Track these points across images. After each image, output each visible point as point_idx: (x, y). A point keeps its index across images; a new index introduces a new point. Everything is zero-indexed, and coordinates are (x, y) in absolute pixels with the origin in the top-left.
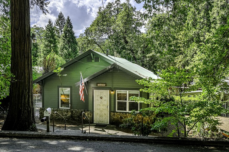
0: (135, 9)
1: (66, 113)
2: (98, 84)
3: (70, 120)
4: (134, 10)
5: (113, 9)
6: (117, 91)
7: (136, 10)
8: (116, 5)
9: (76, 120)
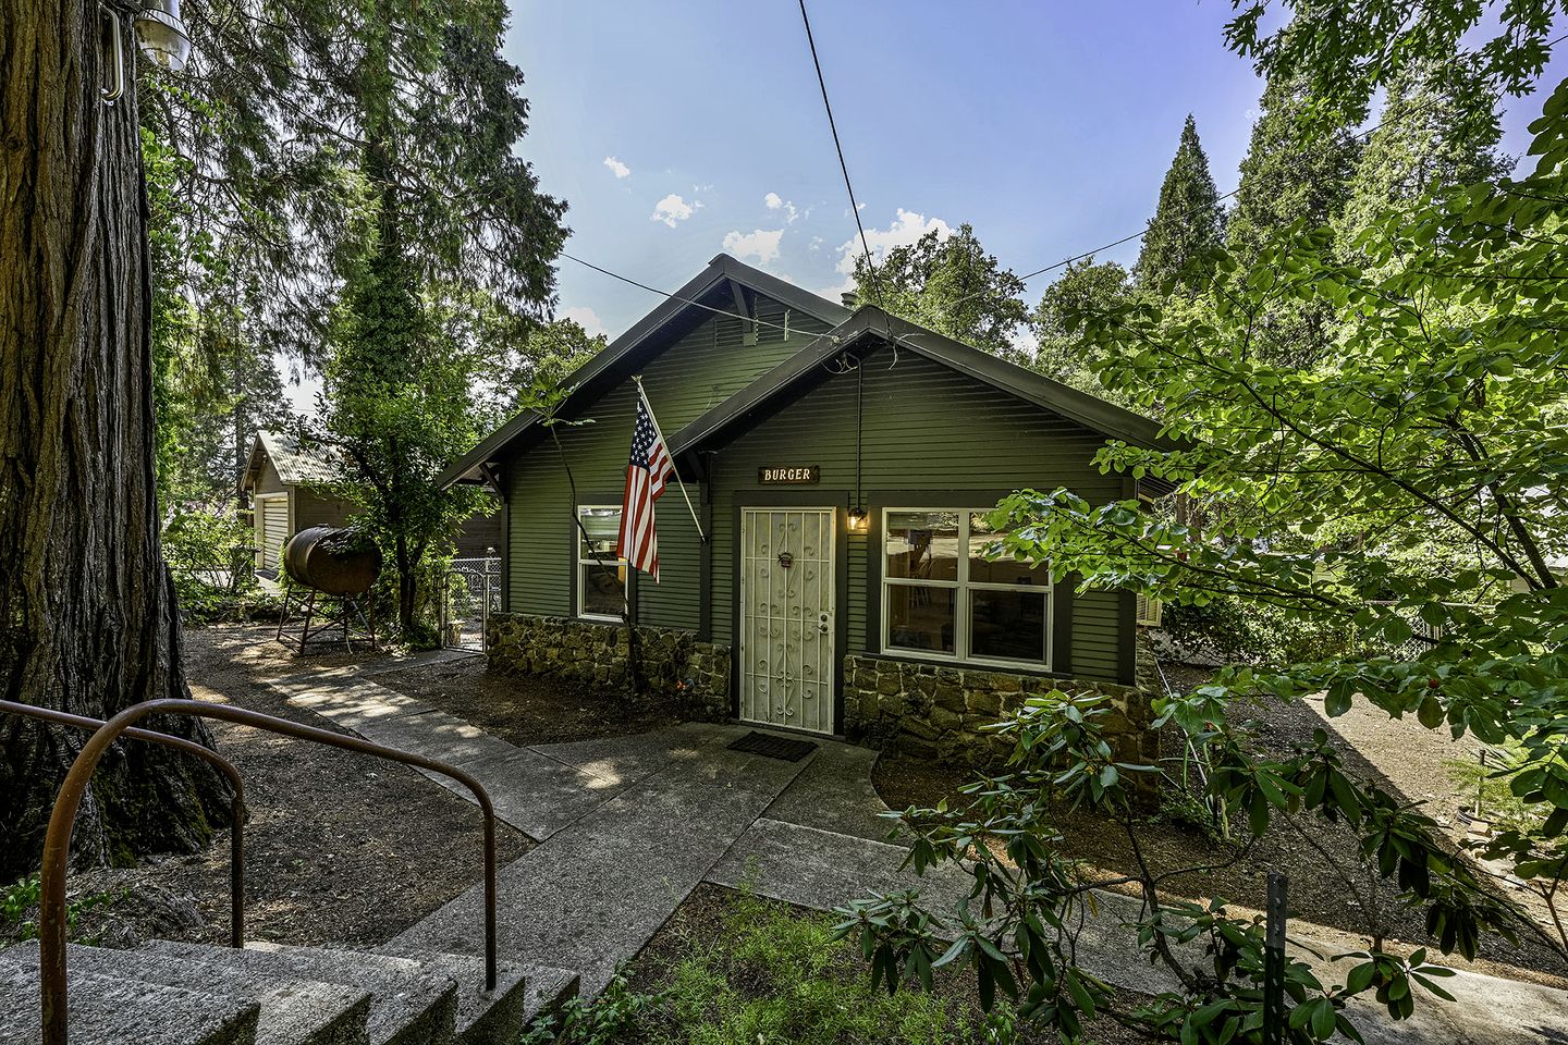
0: (993, 263)
1: (604, 645)
2: (768, 473)
3: (625, 687)
4: (989, 270)
5: (909, 270)
6: (885, 510)
7: (998, 269)
8: (921, 252)
9: (653, 691)
